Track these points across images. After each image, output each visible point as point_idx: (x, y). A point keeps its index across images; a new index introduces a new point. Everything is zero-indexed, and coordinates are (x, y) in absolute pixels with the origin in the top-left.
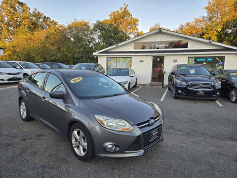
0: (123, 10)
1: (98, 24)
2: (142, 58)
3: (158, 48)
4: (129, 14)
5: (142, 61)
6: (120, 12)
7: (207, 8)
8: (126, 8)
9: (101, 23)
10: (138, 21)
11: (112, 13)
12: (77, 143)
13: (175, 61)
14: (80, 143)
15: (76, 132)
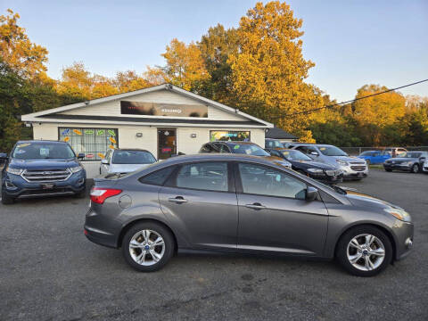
0: (6, 22)
2: (139, 130)
3: (165, 115)
4: (22, 35)
5: (139, 135)
7: (165, 56)
8: (14, 19)
10: (46, 53)
12: (359, 255)
13: (193, 136)
14: (366, 253)
15: (355, 240)
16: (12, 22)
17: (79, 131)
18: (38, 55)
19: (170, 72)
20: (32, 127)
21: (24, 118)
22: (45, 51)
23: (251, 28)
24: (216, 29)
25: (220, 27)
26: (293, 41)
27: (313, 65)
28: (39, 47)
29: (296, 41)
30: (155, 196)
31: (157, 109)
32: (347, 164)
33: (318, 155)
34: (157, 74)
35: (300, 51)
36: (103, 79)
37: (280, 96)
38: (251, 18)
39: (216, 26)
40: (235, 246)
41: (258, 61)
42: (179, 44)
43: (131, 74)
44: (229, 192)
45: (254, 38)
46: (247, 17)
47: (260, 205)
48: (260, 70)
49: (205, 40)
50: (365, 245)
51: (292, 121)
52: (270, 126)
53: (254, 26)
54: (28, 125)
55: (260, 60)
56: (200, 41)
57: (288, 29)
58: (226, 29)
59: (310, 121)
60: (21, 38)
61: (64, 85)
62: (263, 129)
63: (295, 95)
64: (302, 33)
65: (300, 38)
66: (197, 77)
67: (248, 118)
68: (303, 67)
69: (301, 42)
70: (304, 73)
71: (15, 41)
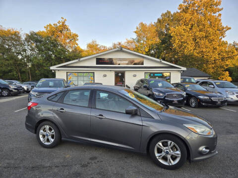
0: (61, 24)
1: (32, 34)
2: (105, 73)
3: (119, 64)
4: (68, 29)
5: (105, 76)
6: (58, 25)
7: (136, 32)
8: (64, 22)
9: (36, 34)
10: (78, 36)
11: (48, 26)
12: (163, 154)
13: (135, 76)
14: (168, 153)
15: (161, 144)
16: (63, 23)
17: (77, 74)
18: (74, 37)
19: (138, 41)
20: (55, 72)
21: (52, 68)
22: (77, 36)
23: (185, 10)
24: (166, 14)
25: (169, 12)
26: (215, 15)
27: (230, 28)
28: (75, 34)
29: (217, 14)
30: (51, 108)
31: (114, 61)
32: (233, 94)
33: (214, 87)
34: (132, 43)
35: (220, 20)
36: (105, 47)
37: (204, 50)
38: (186, 4)
39: (166, 12)
40: (89, 139)
41: (189, 30)
42: (143, 24)
43: (120, 43)
44: (88, 107)
45: (188, 16)
46: (183, 4)
47: (102, 116)
48: (190, 34)
49: (159, 21)
50: (167, 148)
51: (213, 66)
52: (184, 69)
53: (187, 8)
54: (53, 71)
55: (191, 29)
56: (156, 22)
57: (211, 8)
58: (172, 13)
59: (227, 65)
60: (68, 30)
61: (87, 51)
62: (179, 71)
63: (215, 49)
64: (222, 9)
65: (220, 12)
66: (153, 42)
67: (168, 65)
68: (222, 31)
69: (220, 15)
70: (223, 35)
71: (64, 32)
